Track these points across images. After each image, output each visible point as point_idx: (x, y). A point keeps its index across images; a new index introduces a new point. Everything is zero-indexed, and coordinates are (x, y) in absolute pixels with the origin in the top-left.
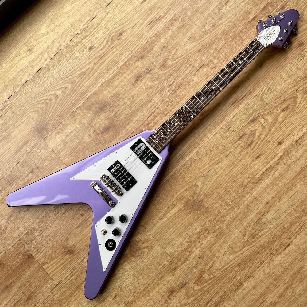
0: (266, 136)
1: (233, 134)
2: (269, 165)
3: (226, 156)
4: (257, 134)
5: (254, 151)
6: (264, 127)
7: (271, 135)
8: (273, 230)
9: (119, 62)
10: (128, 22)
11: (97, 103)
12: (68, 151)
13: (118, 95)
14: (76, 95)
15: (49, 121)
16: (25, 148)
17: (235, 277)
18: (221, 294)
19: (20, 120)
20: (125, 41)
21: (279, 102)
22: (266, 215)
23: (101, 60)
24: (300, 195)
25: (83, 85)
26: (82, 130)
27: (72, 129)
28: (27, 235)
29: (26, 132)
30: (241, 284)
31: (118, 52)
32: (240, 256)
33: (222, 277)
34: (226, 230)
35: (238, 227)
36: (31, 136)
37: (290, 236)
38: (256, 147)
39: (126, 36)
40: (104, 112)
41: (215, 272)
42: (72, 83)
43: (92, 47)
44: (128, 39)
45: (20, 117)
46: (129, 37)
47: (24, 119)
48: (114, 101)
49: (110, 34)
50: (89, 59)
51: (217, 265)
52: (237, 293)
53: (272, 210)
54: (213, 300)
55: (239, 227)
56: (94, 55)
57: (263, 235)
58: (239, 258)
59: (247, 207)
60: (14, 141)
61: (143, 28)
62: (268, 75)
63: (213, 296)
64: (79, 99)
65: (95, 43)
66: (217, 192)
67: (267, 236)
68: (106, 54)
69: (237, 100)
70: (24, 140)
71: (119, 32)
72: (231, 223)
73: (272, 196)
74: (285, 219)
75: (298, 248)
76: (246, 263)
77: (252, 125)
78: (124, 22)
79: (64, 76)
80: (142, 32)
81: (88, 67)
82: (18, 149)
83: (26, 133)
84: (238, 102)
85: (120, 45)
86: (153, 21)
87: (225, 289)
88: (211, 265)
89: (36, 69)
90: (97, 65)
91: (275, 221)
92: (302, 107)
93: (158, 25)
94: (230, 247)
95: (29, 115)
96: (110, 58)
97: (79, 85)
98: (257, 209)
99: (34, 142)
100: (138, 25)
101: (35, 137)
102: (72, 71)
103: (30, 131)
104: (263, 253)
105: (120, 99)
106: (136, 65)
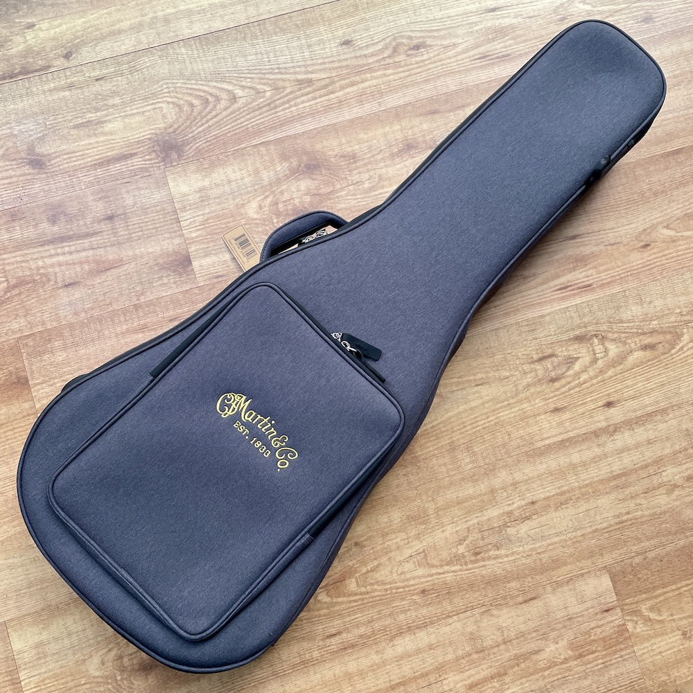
0: (591, 379)
1: (533, 344)
2: (571, 434)
3: (501, 379)
4: (577, 367)
5: (555, 396)
6: (595, 361)
7: (601, 382)
8: (518, 557)
9: (387, 98)
10: (442, 33)
11: (305, 153)
12: (203, 214)
13: (354, 158)
14: (273, 116)
15: (194, 139)
16: (118, 165)
17: (405, 612)
18: (362, 630)
19: (136, 106)
20: (418, 65)
21: (642, 329)
22: (518, 524)
23: (355, 76)
24: (598, 517)
25: (296, 105)
26: (250, 189)
27: (232, 177)
28: (38, 338)
29: (137, 134)
30: (411, 629)
31: (397, 78)
32: (435, 577)
33: (382, 600)
34: (432, 516)
35: (457, 521)
36: (142, 149)
37: (545, 583)
38: (563, 390)
39: (425, 57)
40: (311, 178)
41: (373, 584)
42: (277, 89)
43: (350, 41)
44: (426, 65)
45: (138, 100)
46: (429, 61)
47: (145, 109)
48: (341, 166)
49: (396, 35)
50: (334, 61)
51: (383, 572)
52: (396, 643)
53: (535, 519)
54: (344, 635)
55: (459, 522)
56: (347, 59)
57: (496, 557)
58: (430, 579)
59: (493, 491)
60: (104, 141)
61: (465, 61)
62: (649, 269)
63: (347, 629)
64: (275, 128)
65: (359, 37)
66: (450, 438)
67: (502, 562)
68: (371, 70)
69: (571, 286)
70: (124, 150)
71: (415, 42)
72: (448, 506)
73: (548, 494)
74: (550, 547)
75: (549, 613)
76: (439, 595)
77: (576, 346)
78: (433, 28)
79: (267, 67)
80: (458, 65)
81: (323, 76)
82: (105, 161)
83: (136, 136)
84: (573, 290)
85: (406, 68)
86: (490, 56)
87: (377, 625)
88: (371, 568)
89: (218, 25)
90: (343, 82)
91: (531, 542)
92: (681, 359)
93: (496, 69)
94: (424, 551)
95: (159, 105)
96: (374, 82)
97: (288, 101)
98: (509, 505)
99: (144, 163)
100: (459, 49)
101: (150, 154)
102: (287, 65)
103: (145, 137)
104: (479, 590)
105: (354, 170)
106: (417, 121)
